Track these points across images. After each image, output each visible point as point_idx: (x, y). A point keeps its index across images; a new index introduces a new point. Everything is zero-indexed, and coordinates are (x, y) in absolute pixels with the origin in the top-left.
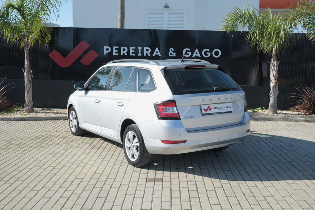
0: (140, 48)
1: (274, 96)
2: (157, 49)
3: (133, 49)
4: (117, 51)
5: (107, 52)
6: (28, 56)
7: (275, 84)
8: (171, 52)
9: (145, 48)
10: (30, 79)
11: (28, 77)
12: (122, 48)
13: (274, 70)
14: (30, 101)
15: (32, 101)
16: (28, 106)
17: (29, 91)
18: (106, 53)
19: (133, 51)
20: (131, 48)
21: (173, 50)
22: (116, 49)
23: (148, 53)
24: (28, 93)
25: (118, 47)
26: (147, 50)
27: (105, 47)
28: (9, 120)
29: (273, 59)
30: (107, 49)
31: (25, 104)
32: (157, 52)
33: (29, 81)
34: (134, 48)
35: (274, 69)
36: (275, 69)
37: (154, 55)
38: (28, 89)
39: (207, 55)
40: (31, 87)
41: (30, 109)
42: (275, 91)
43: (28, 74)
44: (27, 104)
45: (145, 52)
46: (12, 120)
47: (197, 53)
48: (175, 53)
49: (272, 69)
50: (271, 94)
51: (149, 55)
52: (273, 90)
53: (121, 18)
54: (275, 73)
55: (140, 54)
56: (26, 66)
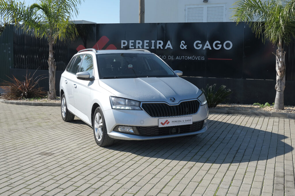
0: (153, 42)
1: (280, 90)
2: (169, 42)
3: (147, 43)
4: (132, 44)
5: (124, 45)
6: (52, 50)
7: (280, 77)
8: (182, 44)
9: (158, 42)
10: (53, 70)
11: (51, 68)
12: (137, 41)
13: (279, 62)
14: (53, 89)
15: (55, 89)
16: (50, 94)
17: (52, 81)
18: (123, 47)
19: (147, 45)
20: (145, 41)
21: (184, 43)
22: (132, 43)
23: (161, 46)
24: (51, 82)
25: (133, 41)
26: (160, 43)
27: (122, 41)
28: (30, 104)
29: (279, 50)
30: (124, 43)
31: (48, 92)
32: (169, 45)
33: (52, 71)
34: (148, 41)
35: (279, 60)
36: (281, 60)
37: (166, 48)
38: (51, 79)
39: (218, 47)
40: (53, 77)
41: (52, 97)
42: (281, 85)
43: (51, 66)
44: (50, 92)
45: (158, 45)
46: (32, 104)
47: (207, 45)
48: (186, 46)
49: (277, 60)
50: (277, 88)
51: (162, 48)
52: (278, 84)
53: (140, 13)
54: (280, 65)
55: (153, 48)
56: (50, 59)
